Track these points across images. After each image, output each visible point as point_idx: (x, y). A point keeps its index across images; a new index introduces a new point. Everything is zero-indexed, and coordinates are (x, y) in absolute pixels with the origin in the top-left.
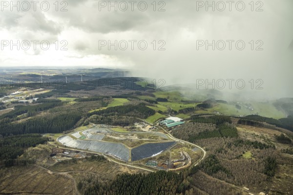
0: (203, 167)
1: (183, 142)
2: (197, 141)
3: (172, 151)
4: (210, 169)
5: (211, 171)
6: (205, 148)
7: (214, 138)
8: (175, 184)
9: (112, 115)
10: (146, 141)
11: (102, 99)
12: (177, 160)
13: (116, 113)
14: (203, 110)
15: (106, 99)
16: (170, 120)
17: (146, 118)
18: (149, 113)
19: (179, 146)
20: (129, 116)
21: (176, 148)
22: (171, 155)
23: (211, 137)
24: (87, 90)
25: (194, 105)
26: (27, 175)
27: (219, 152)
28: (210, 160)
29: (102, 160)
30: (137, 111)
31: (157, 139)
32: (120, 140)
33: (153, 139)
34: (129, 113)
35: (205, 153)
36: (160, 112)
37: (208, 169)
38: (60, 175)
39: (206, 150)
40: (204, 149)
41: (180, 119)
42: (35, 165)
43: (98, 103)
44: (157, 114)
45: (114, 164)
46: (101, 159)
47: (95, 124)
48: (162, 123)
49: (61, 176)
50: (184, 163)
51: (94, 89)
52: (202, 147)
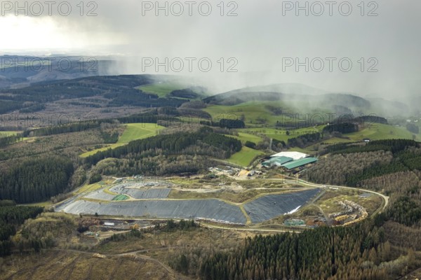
0: (392, 215)
1: (336, 188)
2: (366, 181)
3: (320, 203)
4: (407, 217)
5: (409, 219)
6: (383, 190)
7: (396, 173)
8: (355, 241)
9: (152, 155)
10: (262, 191)
11: (99, 125)
12: (339, 213)
13: (159, 150)
14: (340, 137)
15: (109, 125)
16: (283, 157)
17: (228, 156)
18: (232, 146)
19: (332, 194)
20: (192, 154)
21: (327, 199)
22: (320, 209)
23: (389, 173)
24: (27, 112)
25: (315, 130)
26: (52, 266)
27: (413, 193)
28: (401, 204)
29: (191, 228)
30: (205, 144)
31: (281, 187)
32: (209, 193)
33: (273, 186)
34: (189, 149)
35: (386, 198)
36: (250, 145)
37: (402, 217)
38: (122, 257)
39: (387, 194)
40: (383, 194)
41: (304, 155)
42: (57, 249)
43: (93, 137)
44: (245, 148)
45: (220, 231)
46: (189, 226)
47: (118, 176)
48: (269, 164)
49: (128, 258)
50: (355, 216)
51: (42, 108)
52: (377, 190)
